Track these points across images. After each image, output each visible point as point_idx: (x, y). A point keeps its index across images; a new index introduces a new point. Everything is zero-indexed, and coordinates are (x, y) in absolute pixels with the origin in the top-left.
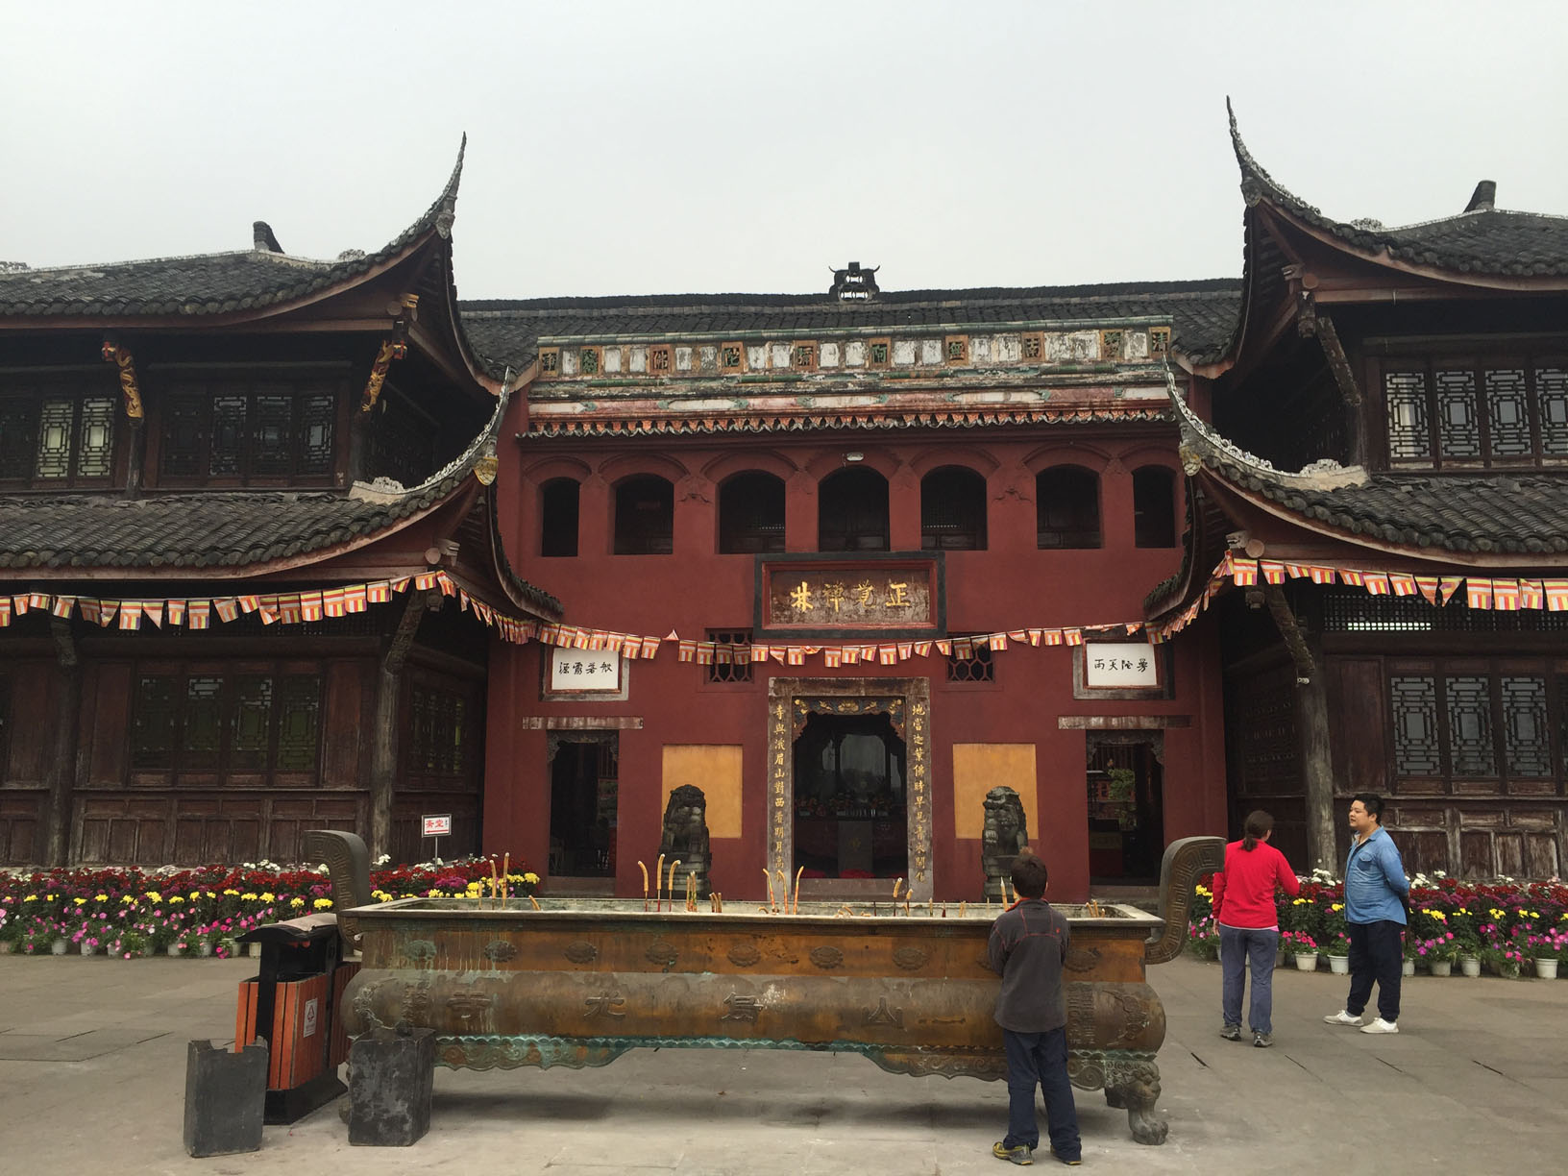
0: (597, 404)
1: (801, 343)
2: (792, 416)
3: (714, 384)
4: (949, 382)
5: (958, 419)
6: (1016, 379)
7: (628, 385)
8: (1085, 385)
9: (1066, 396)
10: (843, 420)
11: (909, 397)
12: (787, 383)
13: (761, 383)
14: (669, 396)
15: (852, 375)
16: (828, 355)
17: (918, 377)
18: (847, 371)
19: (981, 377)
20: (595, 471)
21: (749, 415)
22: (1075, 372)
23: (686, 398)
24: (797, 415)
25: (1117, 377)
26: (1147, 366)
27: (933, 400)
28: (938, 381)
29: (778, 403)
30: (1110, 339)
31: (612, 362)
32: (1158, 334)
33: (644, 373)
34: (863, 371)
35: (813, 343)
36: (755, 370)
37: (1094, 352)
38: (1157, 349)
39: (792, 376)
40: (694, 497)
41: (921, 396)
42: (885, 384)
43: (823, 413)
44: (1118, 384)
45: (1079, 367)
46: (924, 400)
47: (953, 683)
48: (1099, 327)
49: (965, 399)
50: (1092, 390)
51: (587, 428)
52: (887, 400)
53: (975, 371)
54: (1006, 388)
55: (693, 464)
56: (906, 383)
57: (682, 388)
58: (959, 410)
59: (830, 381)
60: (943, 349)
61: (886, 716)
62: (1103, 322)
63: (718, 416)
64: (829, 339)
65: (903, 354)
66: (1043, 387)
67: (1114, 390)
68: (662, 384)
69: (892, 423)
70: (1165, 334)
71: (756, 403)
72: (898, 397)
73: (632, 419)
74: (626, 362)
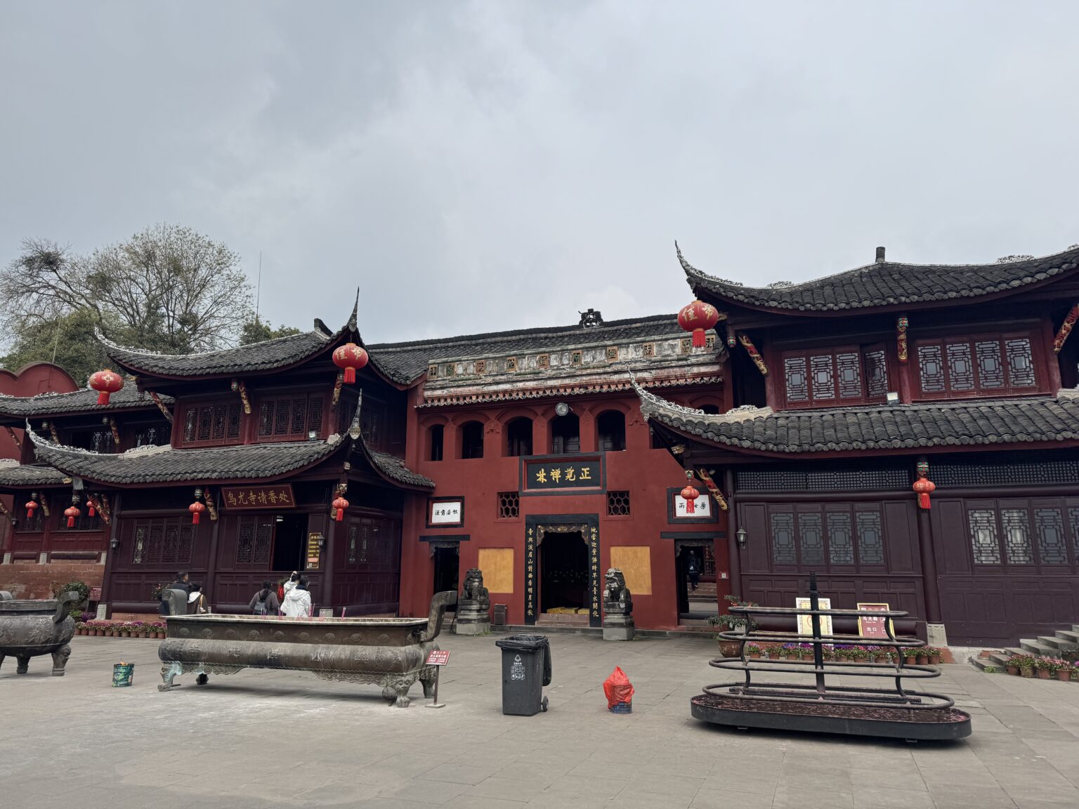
0: (452, 390)
1: (541, 355)
2: (537, 390)
3: (502, 377)
4: (609, 370)
5: (613, 387)
6: (639, 365)
7: (466, 380)
8: (672, 367)
9: (664, 373)
10: (560, 390)
11: (589, 378)
12: (536, 375)
13: (522, 377)
14: (482, 384)
15: (564, 369)
16: (554, 361)
17: (594, 368)
18: (562, 367)
19: (623, 366)
20: (450, 421)
21: (518, 391)
22: (667, 361)
23: (490, 384)
24: (540, 389)
25: (689, 362)
26: (704, 355)
27: (600, 379)
28: (604, 370)
29: (531, 384)
30: (685, 343)
31: (459, 369)
32: (709, 339)
33: (473, 374)
34: (569, 366)
35: (547, 355)
36: (521, 369)
37: (678, 350)
38: (708, 347)
39: (537, 371)
40: (492, 431)
41: (594, 377)
42: (579, 373)
43: (551, 388)
44: (688, 365)
45: (670, 358)
46: (596, 379)
47: (611, 516)
48: (681, 338)
49: (616, 378)
50: (675, 369)
51: (449, 401)
52: (578, 381)
53: (620, 363)
54: (635, 371)
55: (492, 415)
56: (589, 371)
57: (490, 380)
58: (613, 383)
59: (554, 372)
60: (606, 353)
61: (580, 532)
62: (682, 335)
63: (505, 392)
64: (554, 352)
65: (587, 358)
66: (653, 369)
67: (687, 368)
68: (480, 378)
69: (583, 391)
70: (713, 339)
71: (520, 385)
72: (584, 378)
73: (468, 396)
74: (465, 370)
